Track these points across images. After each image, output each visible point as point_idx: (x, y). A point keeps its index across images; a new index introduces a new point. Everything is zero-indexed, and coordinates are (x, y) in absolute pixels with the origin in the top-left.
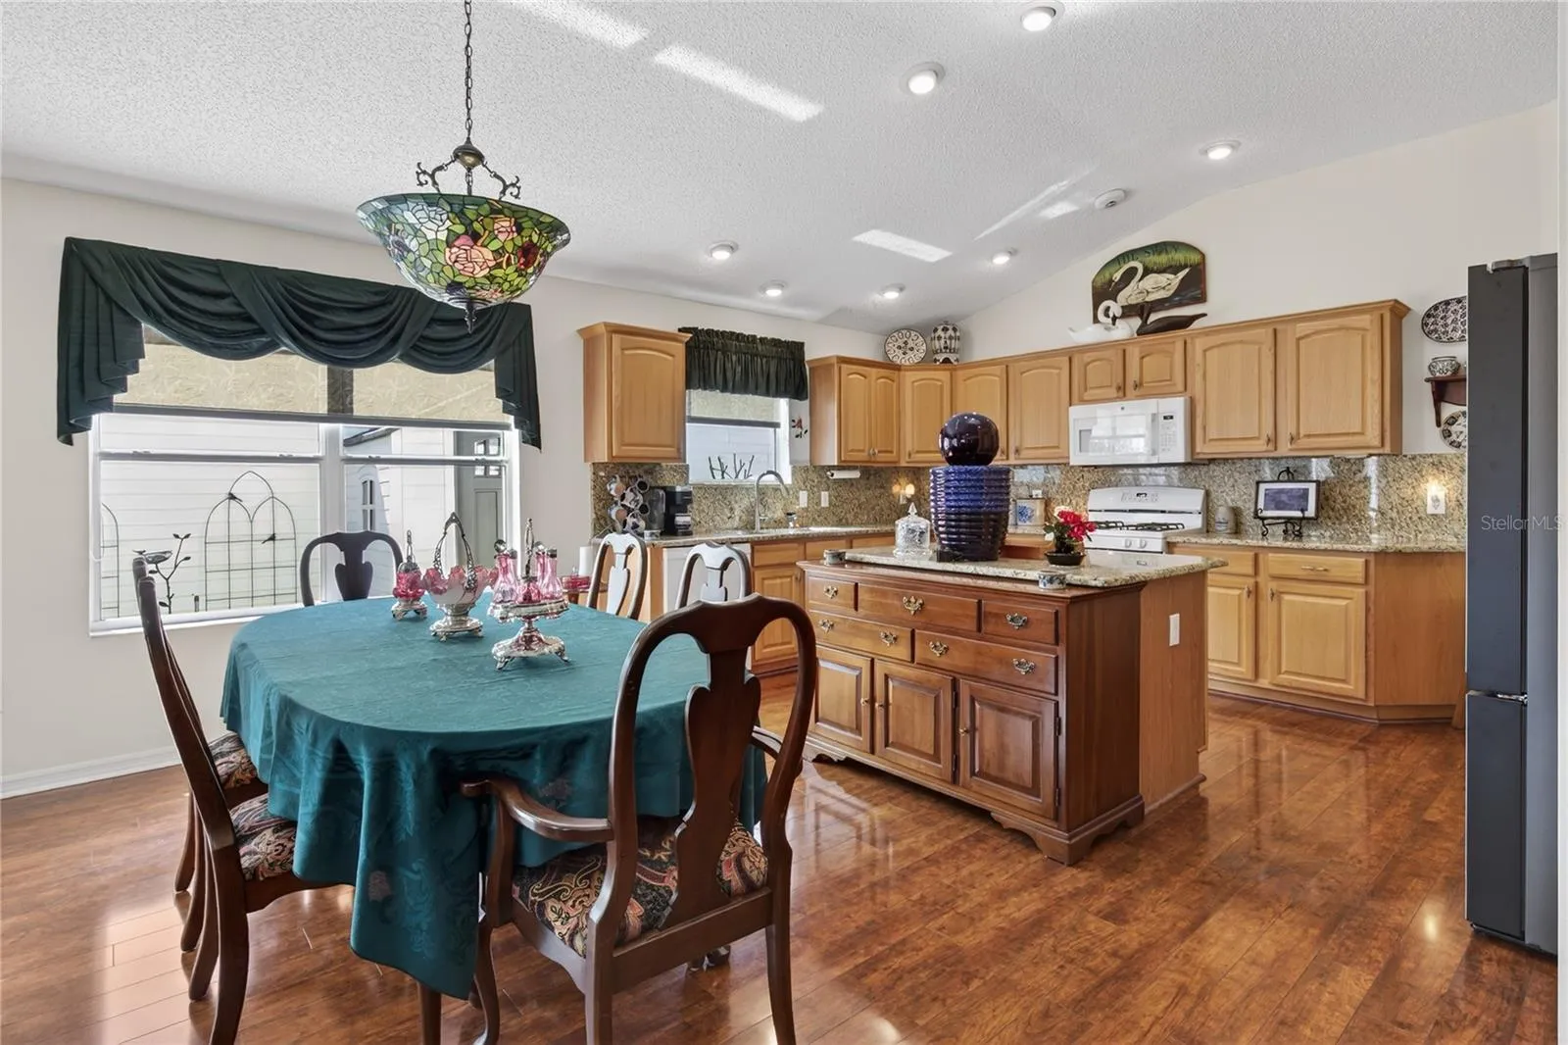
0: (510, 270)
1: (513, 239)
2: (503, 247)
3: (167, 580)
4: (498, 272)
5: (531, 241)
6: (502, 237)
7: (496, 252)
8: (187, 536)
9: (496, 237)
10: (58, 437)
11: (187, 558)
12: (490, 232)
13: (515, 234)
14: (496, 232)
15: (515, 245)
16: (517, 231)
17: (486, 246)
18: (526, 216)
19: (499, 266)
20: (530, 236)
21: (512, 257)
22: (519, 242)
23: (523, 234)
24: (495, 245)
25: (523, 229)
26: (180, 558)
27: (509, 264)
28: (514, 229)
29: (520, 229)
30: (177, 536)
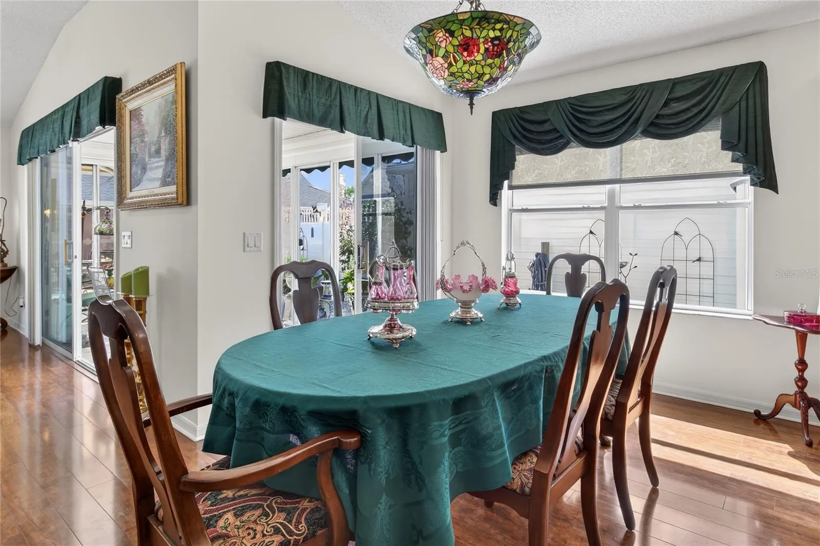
0: (460, 64)
1: (450, 42)
2: (446, 51)
3: (626, 277)
4: (453, 69)
5: (465, 37)
6: (443, 45)
7: (445, 57)
8: (636, 255)
9: (440, 47)
10: (490, 201)
11: (636, 267)
12: (435, 45)
13: (451, 39)
14: (439, 43)
15: (453, 46)
16: (450, 36)
17: (438, 56)
18: (448, 22)
19: (450, 65)
20: (462, 34)
21: (455, 54)
22: (456, 43)
23: (456, 35)
24: (442, 52)
25: (454, 32)
26: (632, 266)
27: (456, 61)
28: (447, 35)
29: (452, 33)
30: (631, 254)
